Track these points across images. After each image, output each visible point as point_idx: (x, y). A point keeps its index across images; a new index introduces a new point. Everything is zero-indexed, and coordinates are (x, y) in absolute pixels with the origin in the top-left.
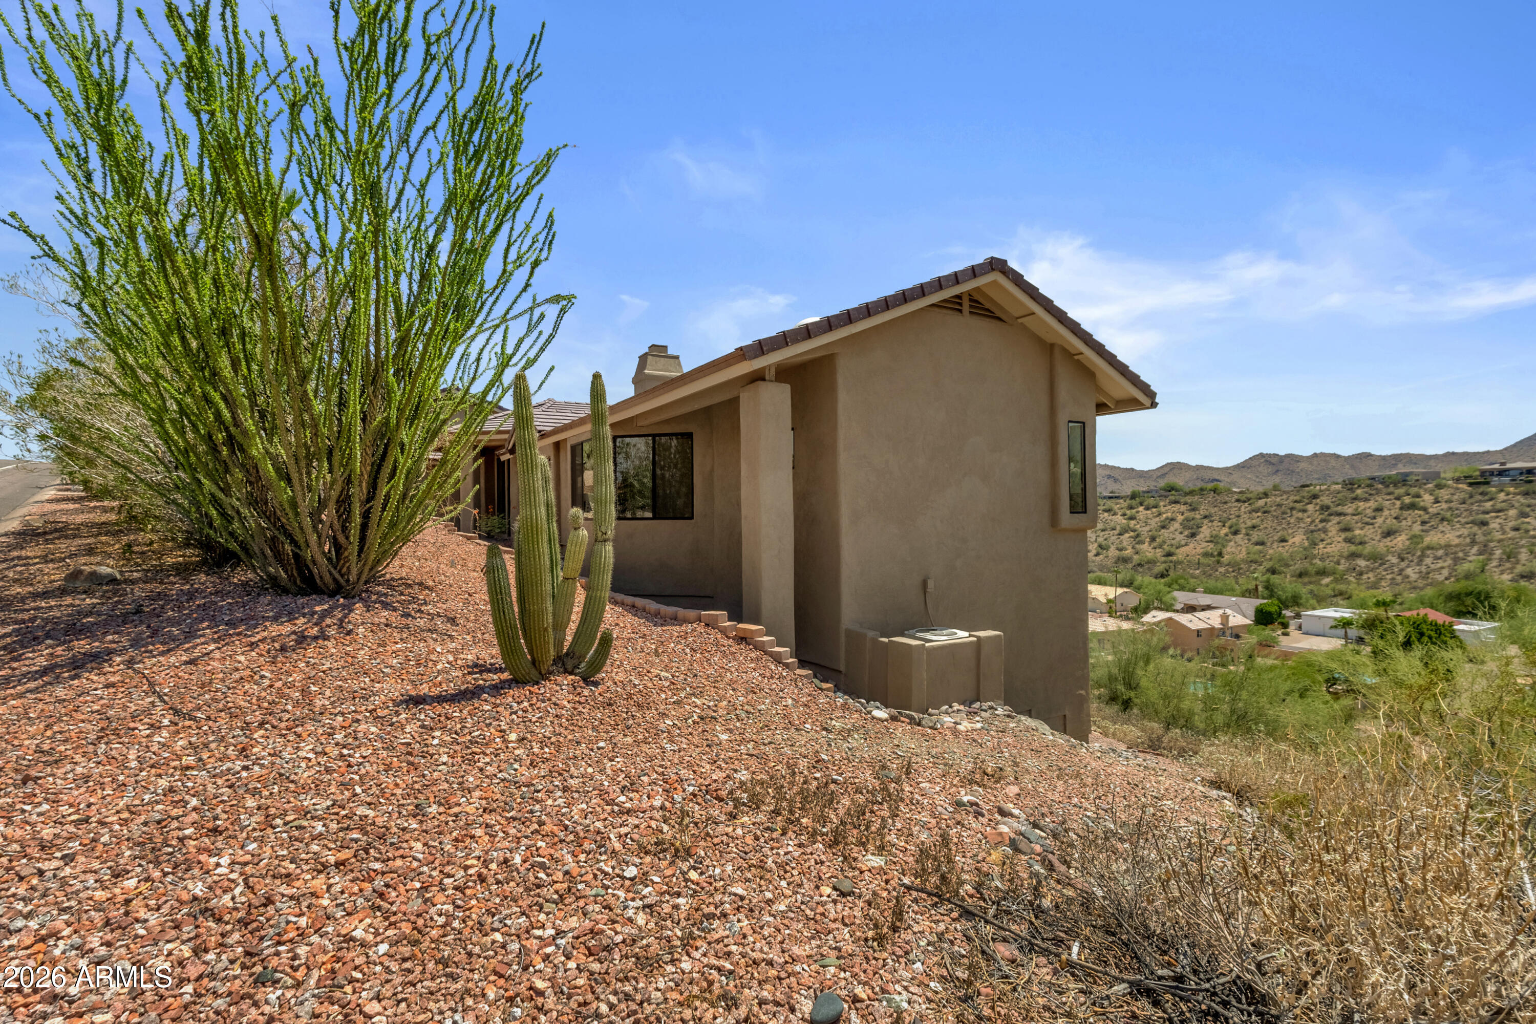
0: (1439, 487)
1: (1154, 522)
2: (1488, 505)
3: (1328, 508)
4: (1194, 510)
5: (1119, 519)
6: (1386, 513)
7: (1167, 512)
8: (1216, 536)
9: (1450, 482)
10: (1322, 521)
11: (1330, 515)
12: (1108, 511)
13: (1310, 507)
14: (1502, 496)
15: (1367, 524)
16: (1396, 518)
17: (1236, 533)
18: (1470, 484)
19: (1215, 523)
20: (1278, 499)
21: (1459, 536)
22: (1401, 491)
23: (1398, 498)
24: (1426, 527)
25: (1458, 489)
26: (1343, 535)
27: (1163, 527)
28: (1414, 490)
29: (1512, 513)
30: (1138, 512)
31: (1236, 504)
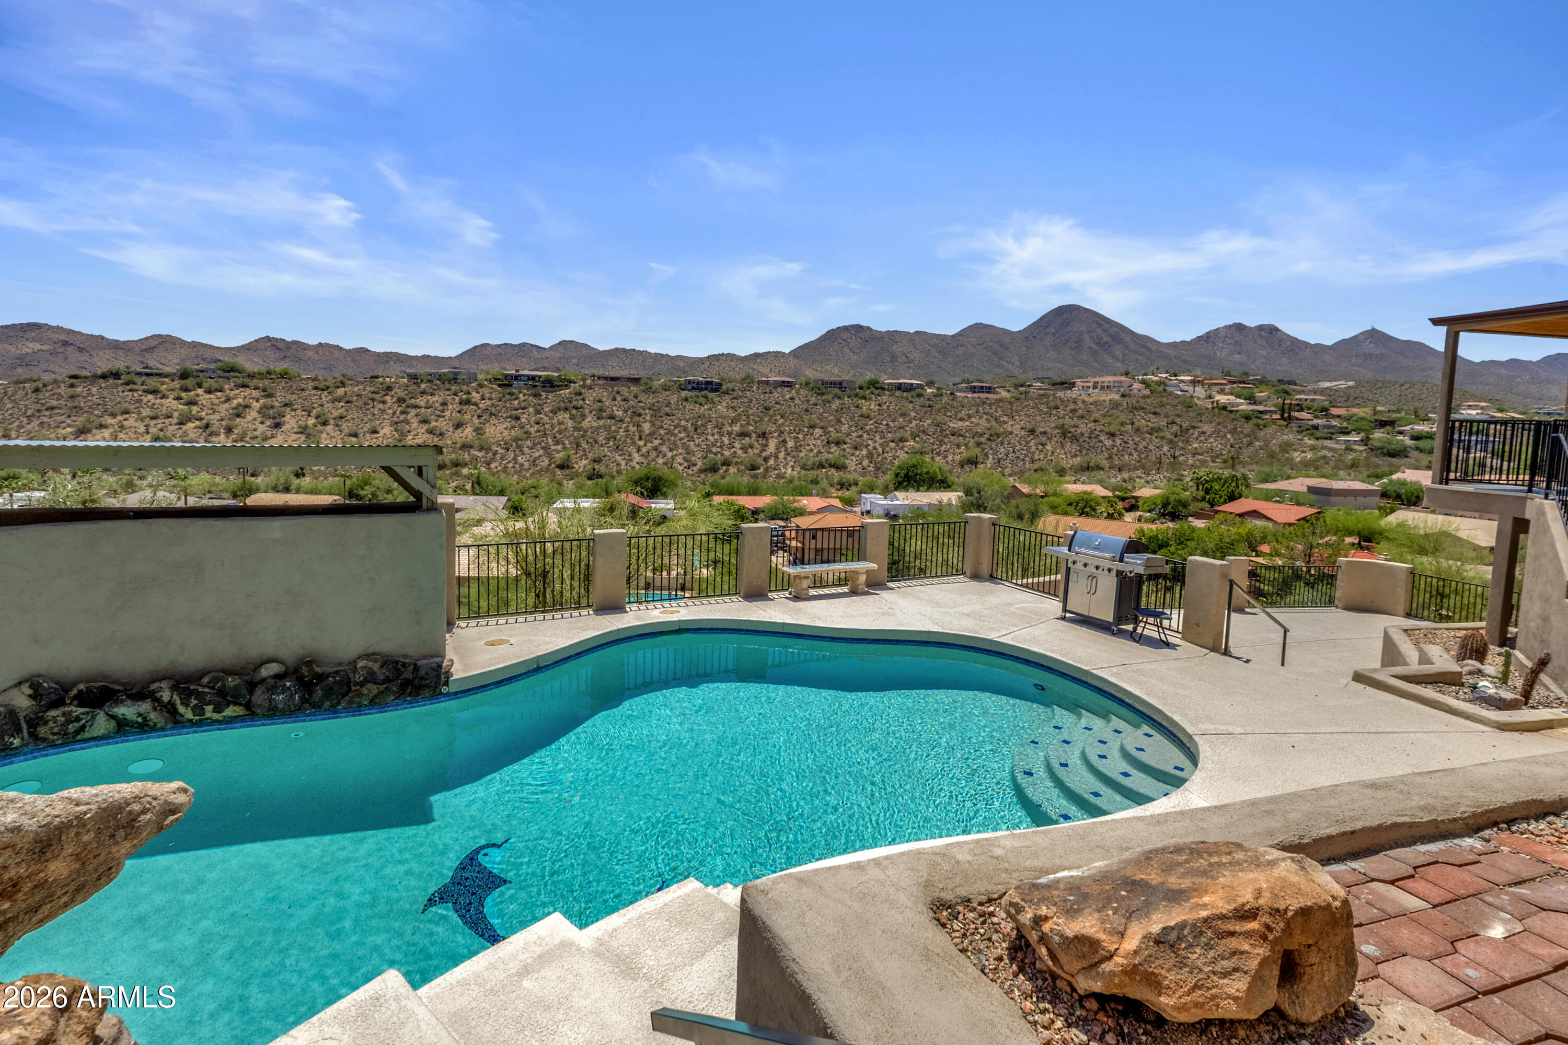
0: (481, 386)
1: (224, 409)
2: (516, 402)
3: (404, 400)
4: (270, 396)
5: (170, 403)
6: (451, 407)
7: (235, 397)
8: (306, 427)
9: (485, 383)
10: (403, 413)
11: (408, 407)
12: (154, 392)
13: (388, 398)
14: (521, 395)
15: (439, 416)
16: (459, 412)
17: (325, 423)
18: (500, 386)
19: (298, 412)
20: (356, 389)
21: (506, 428)
22: (454, 388)
23: (455, 394)
24: (482, 420)
25: (493, 388)
26: (426, 427)
27: (238, 415)
28: (465, 388)
29: (531, 410)
30: (198, 395)
31: (314, 392)
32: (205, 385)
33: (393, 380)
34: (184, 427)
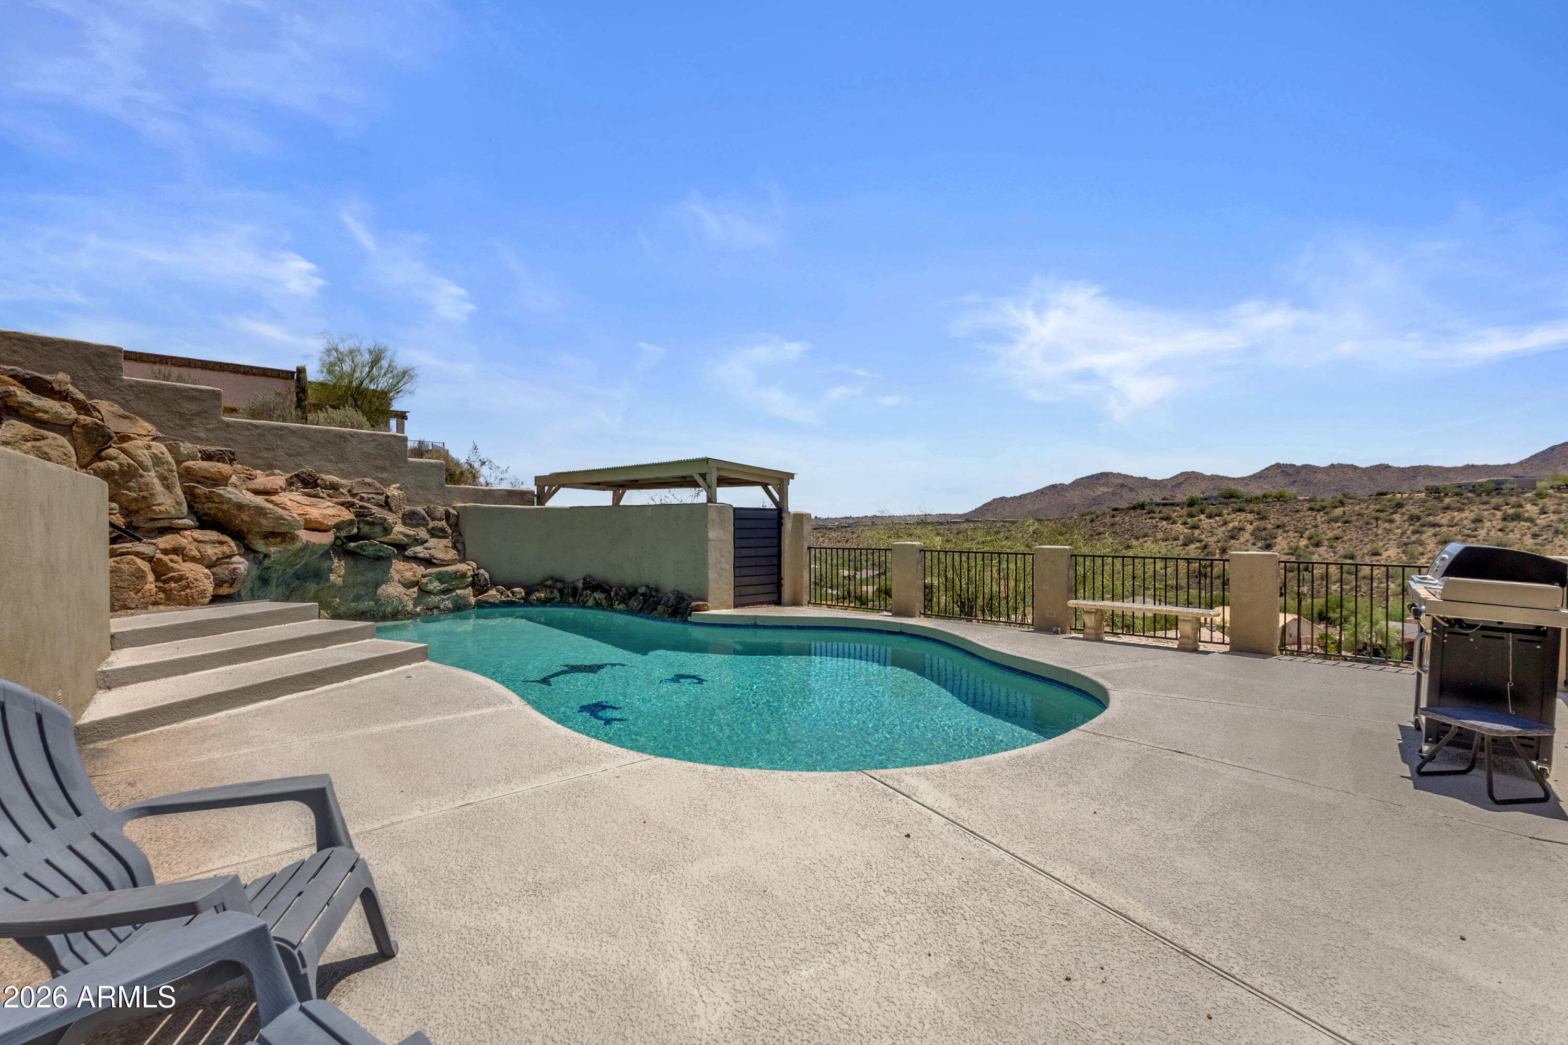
0: (1541, 496)
1: (1221, 532)
3: (1418, 518)
4: (1263, 518)
5: (1179, 527)
6: (1487, 524)
7: (1232, 521)
8: (1297, 548)
9: (1551, 491)
10: (1414, 532)
11: (1424, 526)
12: (1167, 519)
13: (1397, 517)
15: (1469, 536)
16: (1500, 530)
17: (1318, 545)
19: (1291, 534)
20: (1357, 508)
22: (1494, 501)
23: (1497, 508)
24: (1539, 540)
25: (1563, 498)
27: (1233, 538)
28: (1513, 500)
30: (1200, 520)
31: (1309, 513)
32: (1207, 511)
33: (1405, 496)
34: (1187, 548)
